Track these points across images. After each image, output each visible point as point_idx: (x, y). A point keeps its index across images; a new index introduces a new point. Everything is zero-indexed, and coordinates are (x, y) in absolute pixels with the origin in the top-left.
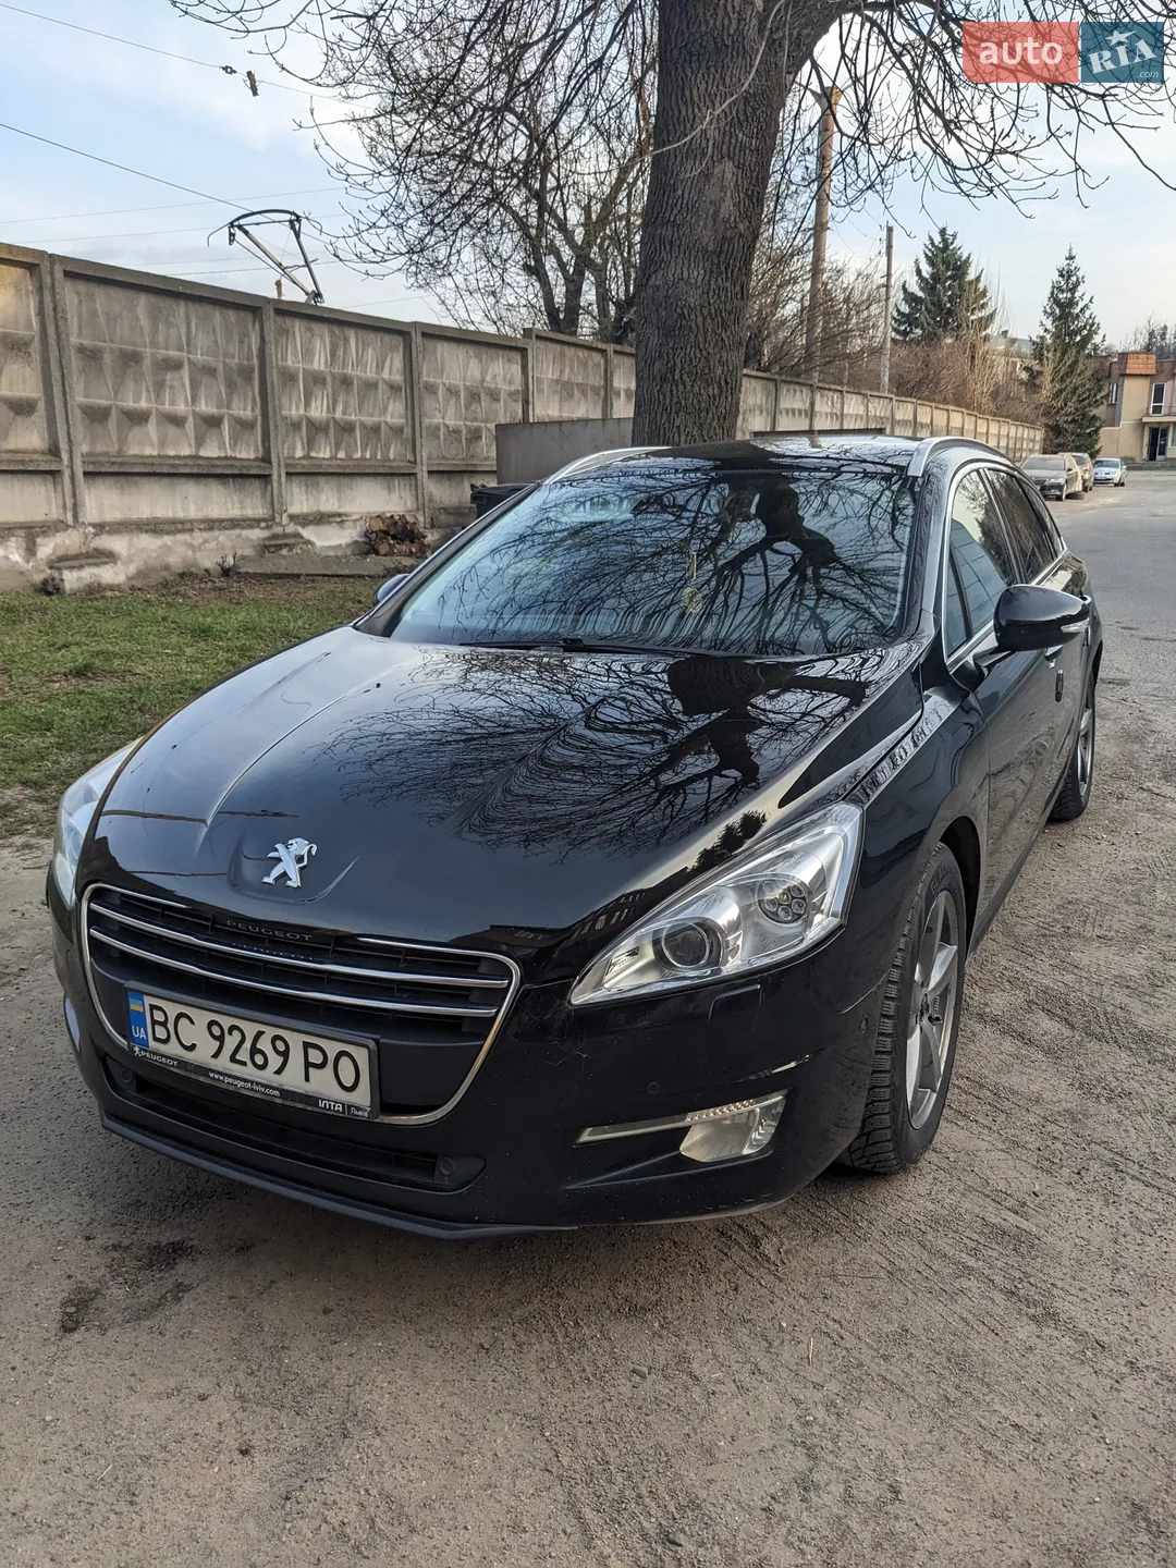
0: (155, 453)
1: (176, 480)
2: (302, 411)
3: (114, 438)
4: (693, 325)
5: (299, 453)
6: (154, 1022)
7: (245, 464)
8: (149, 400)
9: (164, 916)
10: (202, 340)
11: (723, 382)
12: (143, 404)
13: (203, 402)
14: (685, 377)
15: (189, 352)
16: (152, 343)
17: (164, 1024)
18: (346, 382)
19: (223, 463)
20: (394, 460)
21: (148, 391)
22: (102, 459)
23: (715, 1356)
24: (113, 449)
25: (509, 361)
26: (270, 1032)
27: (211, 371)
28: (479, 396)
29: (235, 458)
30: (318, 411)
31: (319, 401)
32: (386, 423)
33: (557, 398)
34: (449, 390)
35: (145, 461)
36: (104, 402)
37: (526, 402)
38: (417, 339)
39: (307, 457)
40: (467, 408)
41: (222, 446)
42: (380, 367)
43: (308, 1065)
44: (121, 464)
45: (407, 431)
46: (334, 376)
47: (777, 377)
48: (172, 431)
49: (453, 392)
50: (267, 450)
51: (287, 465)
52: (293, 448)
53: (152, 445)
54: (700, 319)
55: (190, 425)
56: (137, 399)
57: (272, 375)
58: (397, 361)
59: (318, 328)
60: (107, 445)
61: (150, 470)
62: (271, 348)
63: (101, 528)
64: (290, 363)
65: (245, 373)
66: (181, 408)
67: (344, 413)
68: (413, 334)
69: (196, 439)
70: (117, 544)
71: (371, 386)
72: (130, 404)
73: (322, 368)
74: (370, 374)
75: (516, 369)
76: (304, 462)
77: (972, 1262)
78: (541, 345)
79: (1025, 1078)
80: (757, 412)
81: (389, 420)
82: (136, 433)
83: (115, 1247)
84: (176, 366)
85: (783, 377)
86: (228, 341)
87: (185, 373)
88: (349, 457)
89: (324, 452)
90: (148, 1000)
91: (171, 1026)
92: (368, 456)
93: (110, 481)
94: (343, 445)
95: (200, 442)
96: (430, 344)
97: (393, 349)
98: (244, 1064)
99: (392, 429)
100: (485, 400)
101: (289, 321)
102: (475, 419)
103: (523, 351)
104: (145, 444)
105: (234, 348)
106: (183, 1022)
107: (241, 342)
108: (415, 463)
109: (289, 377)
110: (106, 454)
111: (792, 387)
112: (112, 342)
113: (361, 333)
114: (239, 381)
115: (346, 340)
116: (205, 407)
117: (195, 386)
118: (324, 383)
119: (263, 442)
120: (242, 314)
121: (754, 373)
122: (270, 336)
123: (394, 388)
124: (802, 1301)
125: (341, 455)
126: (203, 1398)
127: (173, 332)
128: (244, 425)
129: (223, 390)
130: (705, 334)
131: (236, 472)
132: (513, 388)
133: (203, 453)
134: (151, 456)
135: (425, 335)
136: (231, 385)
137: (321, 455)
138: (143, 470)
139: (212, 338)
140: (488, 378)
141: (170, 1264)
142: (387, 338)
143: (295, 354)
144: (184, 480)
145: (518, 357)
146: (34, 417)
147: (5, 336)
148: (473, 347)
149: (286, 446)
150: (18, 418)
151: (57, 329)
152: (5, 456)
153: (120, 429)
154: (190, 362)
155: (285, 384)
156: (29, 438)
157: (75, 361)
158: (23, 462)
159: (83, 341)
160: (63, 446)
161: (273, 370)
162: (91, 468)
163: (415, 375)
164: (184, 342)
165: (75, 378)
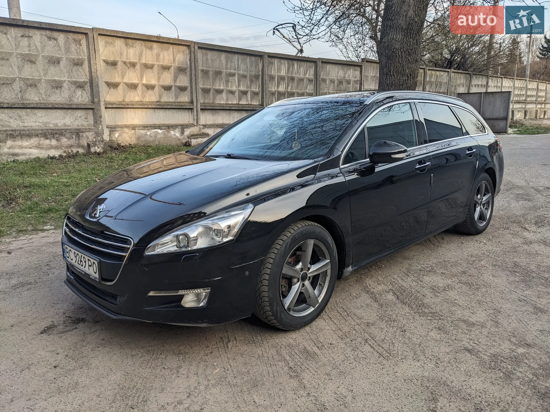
0: (225, 103)
1: (231, 111)
2: (276, 89)
3: (212, 98)
7: (254, 106)
8: (223, 86)
10: (242, 66)
12: (222, 87)
13: (242, 86)
15: (238, 71)
16: (225, 68)
17: (68, 253)
18: (292, 79)
19: (247, 106)
21: (223, 83)
22: (207, 105)
24: (211, 101)
25: (355, 70)
26: (83, 256)
27: (245, 76)
28: (342, 82)
29: (252, 105)
30: (282, 89)
31: (282, 85)
32: (307, 92)
33: (374, 82)
34: (331, 81)
35: (221, 105)
36: (209, 87)
37: (361, 84)
38: (319, 64)
40: (337, 86)
41: (247, 100)
42: (305, 73)
43: (89, 266)
44: (212, 106)
45: (314, 95)
46: (288, 77)
47: (471, 73)
48: (231, 96)
49: (332, 81)
50: (263, 102)
52: (272, 101)
53: (224, 100)
55: (237, 94)
56: (220, 86)
57: (266, 77)
58: (312, 71)
59: (283, 61)
60: (209, 100)
61: (222, 108)
62: (266, 69)
63: (205, 126)
64: (273, 73)
65: (257, 77)
66: (234, 88)
67: (291, 89)
68: (318, 62)
69: (239, 98)
70: (207, 131)
71: (302, 80)
72: (217, 87)
73: (284, 74)
74: (302, 76)
75: (358, 73)
78: (368, 64)
80: (461, 86)
81: (308, 91)
82: (218, 97)
83: (69, 317)
84: (234, 75)
85: (474, 73)
86: (251, 67)
87: (236, 78)
90: (65, 246)
93: (209, 111)
95: (240, 99)
96: (325, 65)
97: (310, 67)
98: (79, 264)
99: (308, 94)
100: (345, 84)
101: (273, 60)
102: (340, 90)
103: (361, 66)
104: (222, 100)
105: (253, 69)
106: (71, 252)
107: (256, 67)
109: (272, 78)
110: (209, 103)
111: (478, 76)
112: (213, 68)
113: (299, 63)
114: (254, 79)
115: (293, 65)
116: (242, 88)
117: (239, 81)
118: (284, 79)
119: (262, 99)
120: (257, 58)
121: (463, 72)
122: (266, 64)
123: (310, 81)
127: (233, 64)
128: (256, 94)
129: (249, 82)
130: (402, 58)
131: (251, 109)
132: (356, 79)
133: (240, 103)
134: (223, 104)
135: (322, 62)
136: (251, 81)
138: (220, 108)
139: (246, 66)
140: (347, 76)
141: (78, 323)
142: (308, 64)
143: (275, 70)
144: (233, 112)
145: (359, 69)
146: (186, 92)
147: (179, 67)
148: (342, 66)
149: (269, 100)
150: (181, 92)
151: (195, 65)
152: (176, 104)
153: (213, 95)
154: (238, 74)
155: (270, 80)
156: (185, 98)
157: (200, 74)
158: (182, 105)
159: (203, 68)
160: (195, 101)
161: (266, 76)
162: (203, 108)
163: (318, 76)
164: (236, 67)
165: (200, 79)
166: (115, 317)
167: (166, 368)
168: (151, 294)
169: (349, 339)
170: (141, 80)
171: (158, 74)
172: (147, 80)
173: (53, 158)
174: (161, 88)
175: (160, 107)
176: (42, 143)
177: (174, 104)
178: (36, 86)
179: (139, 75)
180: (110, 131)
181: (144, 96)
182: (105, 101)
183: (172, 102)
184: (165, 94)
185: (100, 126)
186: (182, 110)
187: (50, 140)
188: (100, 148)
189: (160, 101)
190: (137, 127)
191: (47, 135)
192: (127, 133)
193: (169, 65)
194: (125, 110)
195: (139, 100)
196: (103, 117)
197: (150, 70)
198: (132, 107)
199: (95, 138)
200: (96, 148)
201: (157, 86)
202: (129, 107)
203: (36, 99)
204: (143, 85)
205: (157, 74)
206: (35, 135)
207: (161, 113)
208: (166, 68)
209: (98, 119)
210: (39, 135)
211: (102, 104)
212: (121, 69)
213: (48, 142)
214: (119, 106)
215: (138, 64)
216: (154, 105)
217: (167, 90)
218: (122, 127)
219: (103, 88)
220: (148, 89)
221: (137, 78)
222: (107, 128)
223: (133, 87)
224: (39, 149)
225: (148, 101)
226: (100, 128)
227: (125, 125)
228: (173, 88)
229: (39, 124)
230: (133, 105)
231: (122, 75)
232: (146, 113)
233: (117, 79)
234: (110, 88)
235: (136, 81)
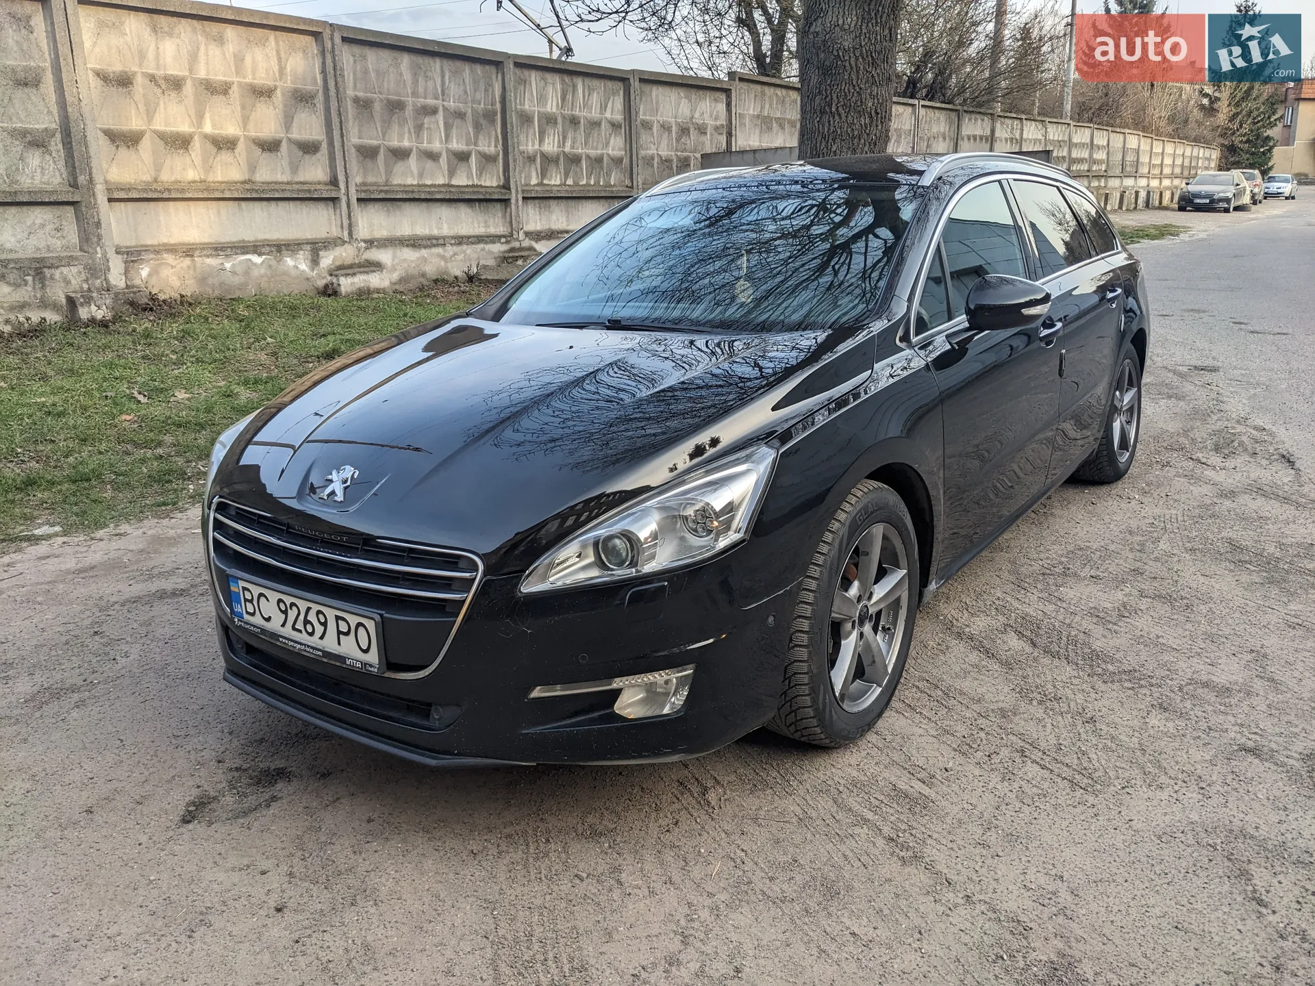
0: (415, 182)
1: (430, 204)
2: (537, 147)
3: (382, 170)
4: (847, 64)
5: (534, 181)
6: (246, 600)
7: (488, 190)
8: (410, 139)
9: (259, 523)
10: (454, 90)
11: (873, 114)
12: (406, 143)
13: (455, 141)
14: (840, 109)
15: (443, 100)
16: (412, 93)
17: (251, 601)
18: (574, 121)
19: (471, 190)
20: (615, 185)
21: (410, 132)
22: (371, 188)
23: (642, 870)
24: (381, 179)
25: (715, 100)
26: (315, 607)
27: (460, 115)
28: (688, 130)
29: (481, 186)
30: (550, 146)
31: (552, 137)
32: (608, 155)
33: (757, 131)
34: (663, 126)
35: (407, 189)
36: (374, 142)
37: (730, 135)
38: (635, 84)
39: (541, 184)
40: (678, 140)
41: (470, 176)
42: (603, 108)
43: (339, 633)
44: (386, 192)
45: (626, 161)
46: (564, 117)
47: (959, 107)
48: (429, 164)
49: (665, 127)
50: (507, 179)
51: (523, 191)
52: (529, 177)
53: (413, 176)
54: (853, 60)
55: (443, 160)
56: (401, 139)
57: (511, 117)
58: (618, 103)
59: (549, 77)
60: (376, 176)
61: (411, 196)
62: (511, 95)
63: (370, 243)
64: (527, 107)
65: (489, 116)
66: (436, 146)
67: (573, 147)
68: (631, 80)
69: (449, 171)
70: (384, 256)
71: (595, 124)
72: (395, 143)
73: (554, 110)
74: (595, 114)
75: (722, 107)
76: (536, 188)
77: (870, 816)
78: (744, 85)
79: (976, 683)
80: (941, 139)
81: (610, 152)
82: (399, 167)
83: (237, 769)
84: (434, 111)
85: (965, 108)
86: (475, 90)
87: (440, 117)
88: (576, 184)
89: (554, 179)
90: (242, 584)
91: (255, 603)
92: (592, 183)
93: (378, 206)
94: (571, 174)
95: (452, 173)
96: (646, 88)
97: (614, 93)
98: (300, 631)
99: (612, 159)
100: (693, 134)
101: (526, 73)
102: (684, 150)
103: (727, 92)
104: (407, 175)
105: (480, 95)
106: (263, 599)
107: (486, 90)
108: (632, 187)
109: (526, 119)
110: (375, 184)
111: (973, 116)
112: (381, 94)
113: (587, 81)
114: (482, 121)
115: (575, 87)
116: (457, 145)
117: (448, 127)
118: (556, 123)
119: (504, 171)
120: (487, 68)
121: (943, 106)
122: (510, 85)
123: (615, 126)
124: (723, 835)
125: (570, 182)
126: (263, 873)
127: (430, 84)
128: (488, 159)
129: (471, 130)
130: (858, 72)
131: (481, 197)
132: (718, 123)
133: (454, 182)
134: (412, 185)
135: (641, 80)
136: (477, 127)
137: (553, 182)
138: (405, 196)
139: (462, 88)
140: (697, 115)
141: (272, 783)
142: (610, 84)
143: (532, 101)
144: (438, 204)
145: (723, 96)
146: (318, 155)
147: (296, 91)
148: (684, 89)
149: (523, 176)
150: (307, 157)
151: (336, 84)
152: (296, 187)
153: (386, 165)
154: (445, 109)
155: (522, 124)
156: (315, 172)
157: (350, 109)
158: (309, 191)
159: (357, 93)
160: (341, 178)
161: (513, 114)
162: (363, 196)
163: (633, 116)
164: (440, 92)
165: (351, 123)
166: (433, 762)
167: (585, 875)
168: (537, 693)
169: (979, 754)
170: (200, 123)
171: (243, 107)
172: (214, 126)
174: (253, 147)
175: (255, 195)
177: (288, 187)
179: (192, 112)
180: (126, 262)
181: (209, 168)
182: (106, 182)
183: (283, 183)
184: (264, 158)
185: (98, 249)
186: (311, 204)
188: (104, 307)
189: (253, 179)
190: (196, 249)
192: (172, 267)
193: (271, 84)
194: (161, 204)
195: (197, 178)
196: (103, 225)
197: (222, 97)
198: (180, 196)
199: (86, 281)
200: (93, 308)
201: (242, 140)
202: (173, 195)
204: (206, 136)
205: (239, 108)
207: (258, 212)
208: (262, 93)
209: (90, 232)
211: (100, 189)
212: (144, 95)
214: (145, 196)
215: (189, 83)
216: (237, 190)
217: (270, 150)
218: (158, 250)
219: (99, 147)
220: (220, 148)
221: (187, 119)
222: (117, 253)
223: (180, 142)
225: (220, 179)
226: (99, 255)
227: (165, 245)
228: (284, 146)
230: (183, 191)
231: (147, 110)
232: (219, 213)
233: (135, 123)
234: (117, 147)
235: (184, 128)
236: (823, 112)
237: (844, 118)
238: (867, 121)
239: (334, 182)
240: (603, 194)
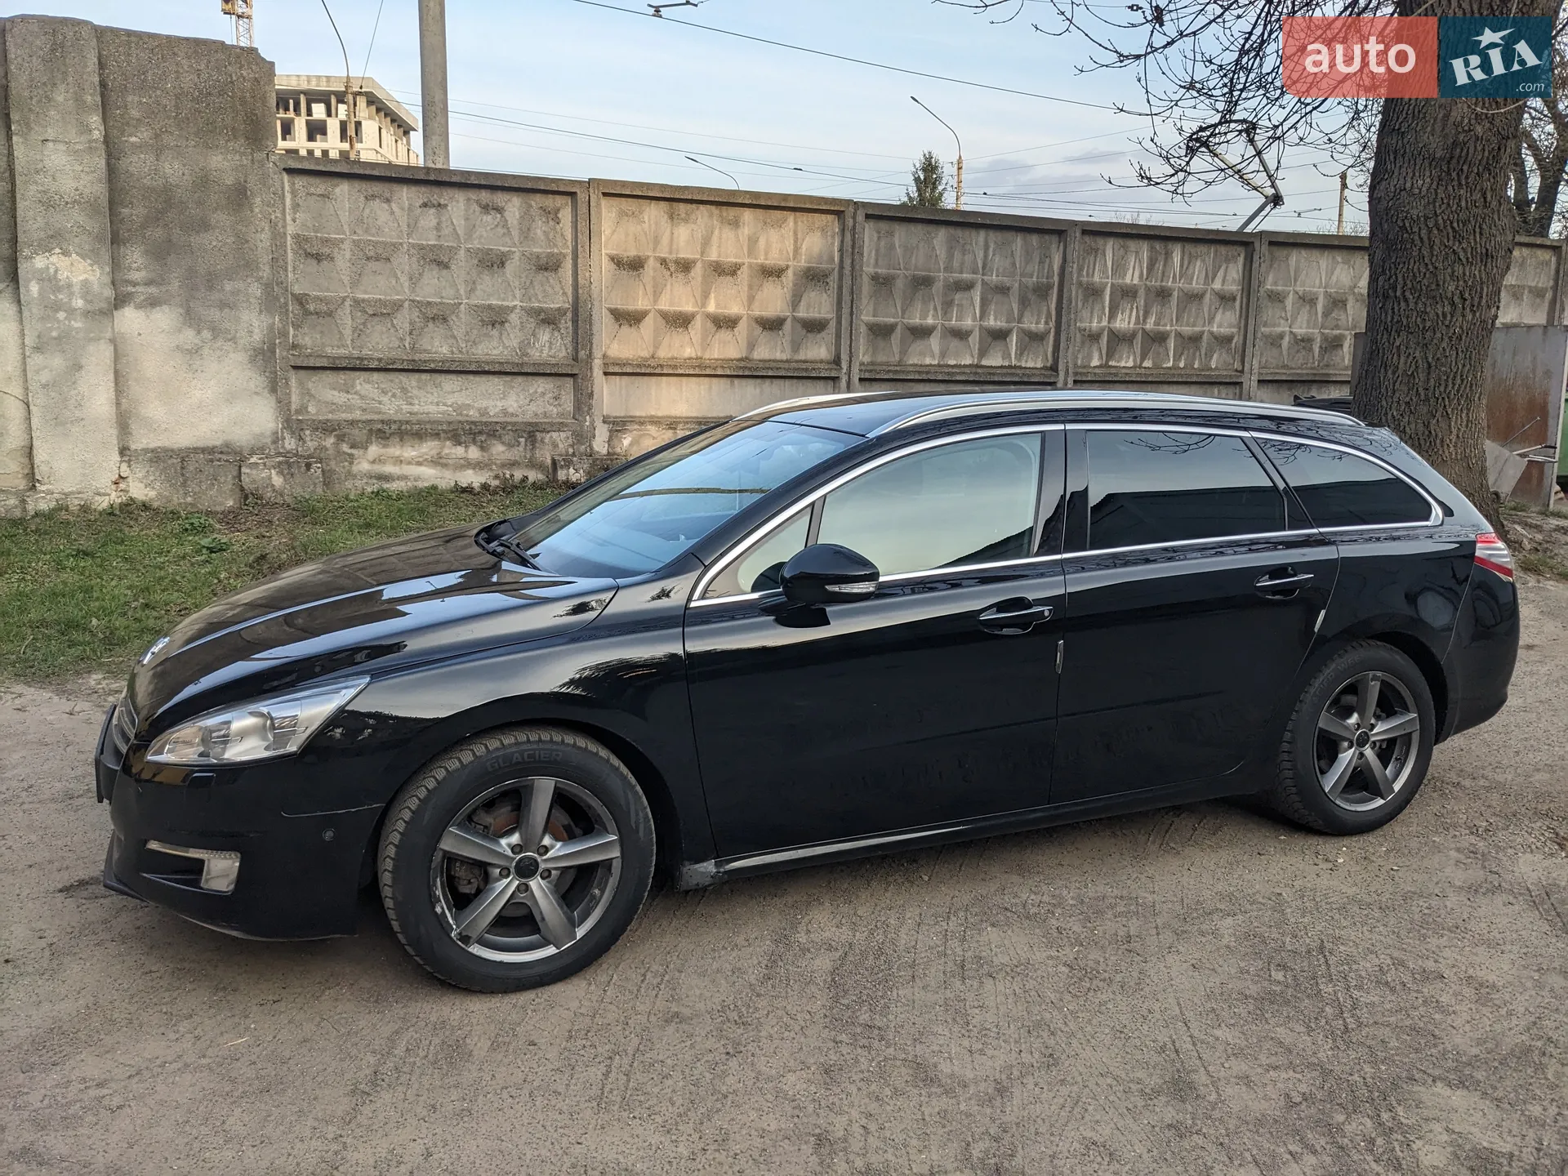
0: (936, 362)
2: (1104, 323)
3: (896, 349)
4: (1417, 238)
5: (1095, 362)
7: (1030, 372)
8: (935, 317)
10: (998, 263)
12: (930, 321)
13: (992, 317)
14: (1407, 294)
16: (945, 268)
18: (1163, 294)
19: (1005, 371)
20: (1216, 368)
21: (935, 309)
22: (879, 368)
24: (893, 359)
27: (1003, 290)
28: (1344, 303)
29: (1020, 368)
30: (1124, 322)
31: (1127, 313)
32: (1211, 333)
34: (1302, 297)
35: (922, 369)
36: (890, 320)
38: (1261, 248)
39: (1106, 366)
40: (1326, 315)
41: (1007, 356)
42: (1209, 278)
44: (896, 372)
45: (1237, 340)
48: (955, 343)
49: (1307, 299)
50: (1056, 360)
51: (1076, 374)
52: (1090, 357)
53: (933, 357)
54: (1424, 232)
55: (974, 339)
56: (924, 316)
57: (1071, 291)
58: (1234, 271)
59: (1132, 245)
60: (890, 354)
61: (925, 377)
62: (1074, 267)
64: (1096, 279)
65: (1042, 291)
66: (968, 323)
67: (1157, 323)
68: (1257, 245)
69: (980, 350)
71: (1196, 297)
72: (916, 321)
73: (1136, 281)
74: (1196, 285)
76: (1097, 371)
81: (1214, 329)
82: (918, 346)
84: (969, 286)
86: (1027, 263)
87: (977, 293)
88: (1156, 366)
89: (1126, 361)
92: (1182, 365)
93: (885, 385)
94: (1151, 354)
95: (983, 353)
96: (1281, 253)
97: (1234, 259)
99: (1216, 338)
100: (1353, 307)
101: (1100, 241)
102: (1337, 327)
104: (928, 355)
105: (1034, 267)
107: (1041, 262)
108: (1242, 372)
109: (1093, 292)
110: (888, 364)
112: (906, 269)
113: (1189, 247)
114: (1033, 298)
115: (1168, 255)
116: (992, 322)
117: (985, 303)
118: (1135, 296)
119: (1053, 352)
120: (1047, 237)
122: (1074, 256)
123: (1226, 298)
125: (1148, 363)
127: (968, 258)
128: (1036, 338)
129: (1015, 306)
130: (1432, 247)
131: (1017, 379)
133: (984, 362)
134: (931, 365)
135: (1271, 243)
136: (1024, 303)
137: (1123, 364)
138: (917, 377)
139: (1008, 261)
140: (1361, 284)
142: (1223, 249)
143: (1104, 272)
146: (823, 334)
147: (809, 269)
148: (1345, 253)
149: (1080, 356)
150: (809, 335)
151: (853, 261)
152: (794, 365)
153: (902, 341)
154: (984, 283)
155: (1085, 300)
156: (818, 350)
157: (866, 286)
158: (806, 370)
159: (880, 271)
160: (844, 357)
161: (1074, 288)
162: (867, 375)
163: (1254, 283)
164: (980, 265)
165: (865, 301)
168: (154, 845)
170: (704, 305)
171: (750, 287)
172: (718, 306)
173: (468, 490)
174: (754, 324)
175: (747, 373)
176: (446, 454)
177: (786, 366)
178: (445, 320)
179: (698, 295)
180: (610, 431)
181: (705, 345)
182: (604, 356)
183: (782, 361)
184: (764, 337)
185: (588, 417)
186: (809, 383)
187: (466, 447)
188: (582, 471)
189: (751, 357)
190: (680, 422)
191: (459, 435)
192: (654, 438)
193: (782, 263)
194: (654, 379)
195: (694, 355)
196: (595, 397)
197: (729, 278)
198: (671, 372)
199: (572, 446)
200: (572, 470)
201: (745, 318)
202: (665, 371)
203: (445, 350)
204: (708, 316)
205: (746, 289)
206: (432, 435)
207: (750, 389)
208: (772, 273)
209: (584, 400)
210: (442, 435)
211: (597, 363)
212: (654, 278)
213: (459, 451)
214: (638, 371)
215: (699, 265)
216: (730, 368)
217: (771, 329)
218: (641, 422)
219: (603, 325)
220: (720, 327)
221: (693, 300)
222: (604, 422)
223: (681, 321)
224: (439, 468)
225: (716, 357)
226: (587, 424)
227: (652, 417)
228: (788, 326)
229: (446, 408)
230: (675, 367)
231: (655, 291)
232: (710, 388)
233: (641, 304)
234: (620, 326)
235: (688, 307)
236: (1386, 297)
237: (1412, 305)
238: (1448, 309)
239: (837, 361)
240: (1194, 379)
